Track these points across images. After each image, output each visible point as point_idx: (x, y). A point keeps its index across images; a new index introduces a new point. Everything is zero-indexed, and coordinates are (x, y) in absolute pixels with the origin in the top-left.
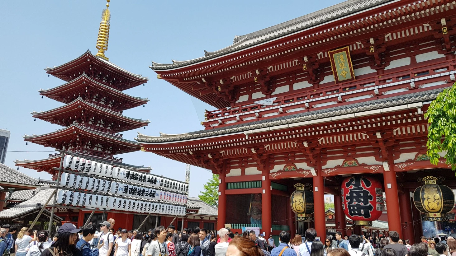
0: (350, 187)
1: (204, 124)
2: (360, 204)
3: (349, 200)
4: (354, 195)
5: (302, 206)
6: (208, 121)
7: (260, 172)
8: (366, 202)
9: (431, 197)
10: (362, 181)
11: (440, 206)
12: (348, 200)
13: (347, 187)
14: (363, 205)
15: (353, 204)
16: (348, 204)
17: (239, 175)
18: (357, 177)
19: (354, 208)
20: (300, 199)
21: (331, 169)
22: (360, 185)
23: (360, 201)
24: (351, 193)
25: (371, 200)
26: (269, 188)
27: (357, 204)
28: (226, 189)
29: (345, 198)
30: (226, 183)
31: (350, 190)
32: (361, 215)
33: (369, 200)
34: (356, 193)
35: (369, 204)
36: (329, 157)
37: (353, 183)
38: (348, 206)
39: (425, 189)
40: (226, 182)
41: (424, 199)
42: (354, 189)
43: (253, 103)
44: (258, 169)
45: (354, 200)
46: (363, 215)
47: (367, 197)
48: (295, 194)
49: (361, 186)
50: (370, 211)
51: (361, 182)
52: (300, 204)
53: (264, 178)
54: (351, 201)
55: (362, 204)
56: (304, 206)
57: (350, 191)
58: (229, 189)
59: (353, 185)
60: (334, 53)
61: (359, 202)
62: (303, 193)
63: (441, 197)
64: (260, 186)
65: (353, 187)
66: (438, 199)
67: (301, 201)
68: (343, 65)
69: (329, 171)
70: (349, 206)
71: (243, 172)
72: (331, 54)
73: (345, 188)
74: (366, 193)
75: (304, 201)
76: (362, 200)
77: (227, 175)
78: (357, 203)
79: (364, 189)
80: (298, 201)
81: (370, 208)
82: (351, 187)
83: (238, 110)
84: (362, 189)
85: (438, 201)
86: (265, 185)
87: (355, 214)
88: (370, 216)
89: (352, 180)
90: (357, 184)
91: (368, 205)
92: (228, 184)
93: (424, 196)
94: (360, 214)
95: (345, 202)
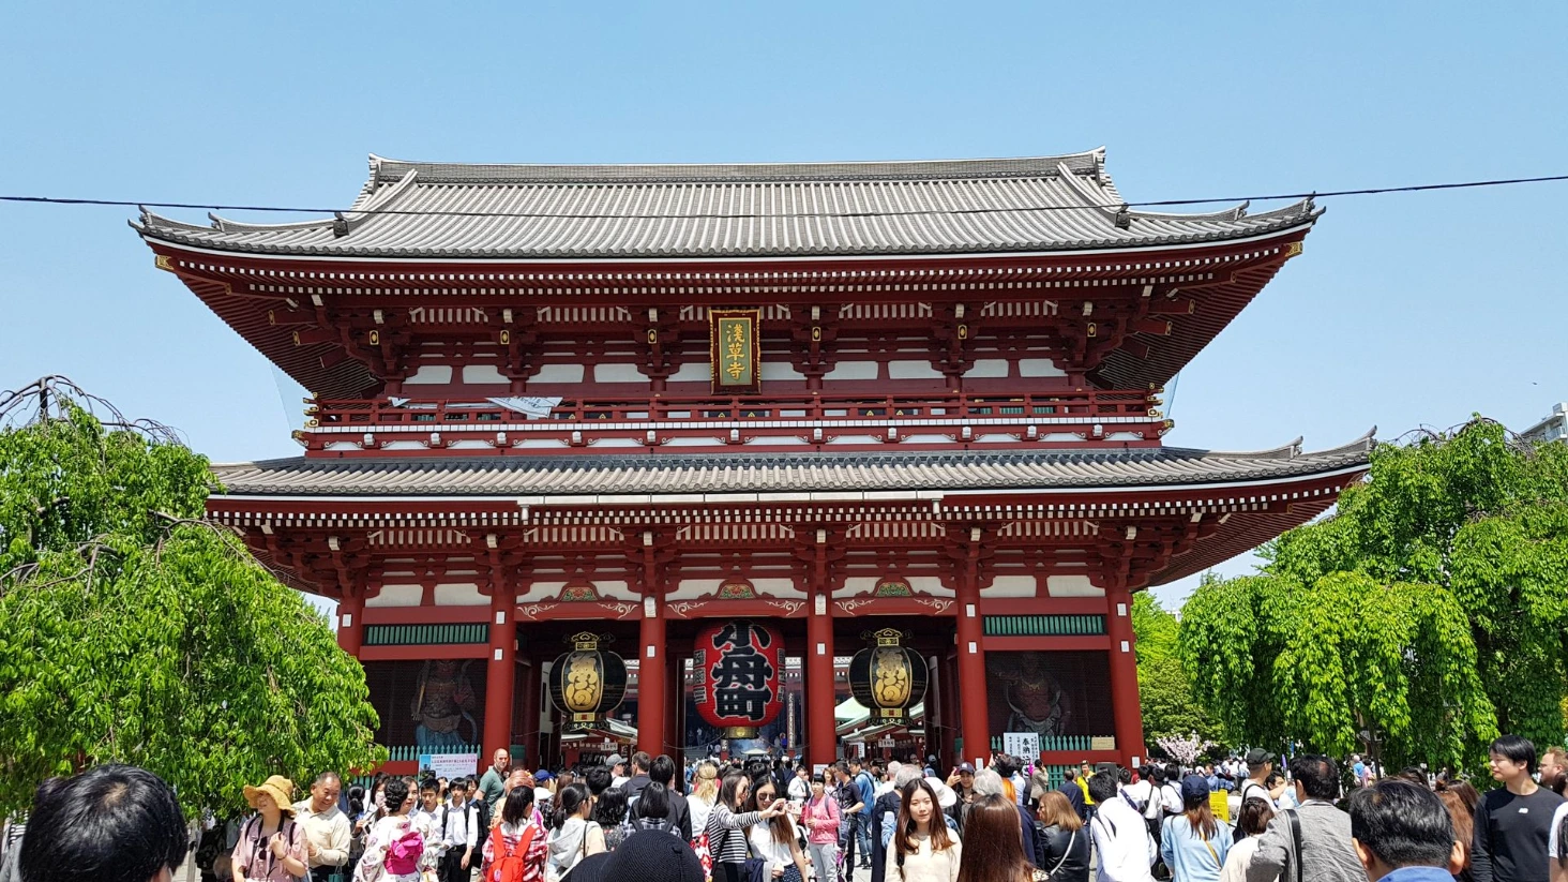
0: (725, 648)
1: (304, 437)
2: (746, 687)
3: (721, 678)
4: (735, 665)
5: (592, 694)
6: (320, 430)
7: (487, 599)
8: (758, 683)
9: (891, 675)
10: (752, 635)
11: (905, 692)
12: (716, 677)
13: (718, 646)
14: (753, 689)
15: (730, 687)
16: (716, 689)
17: (412, 604)
18: (742, 624)
19: (730, 697)
20: (589, 676)
21: (690, 601)
22: (748, 643)
23: (747, 681)
24: (728, 662)
25: (769, 677)
26: (512, 645)
27: (740, 688)
28: (363, 645)
29: (708, 674)
30: (364, 625)
31: (725, 653)
32: (745, 712)
33: (766, 678)
34: (738, 661)
35: (766, 686)
36: (684, 572)
37: (734, 636)
38: (717, 693)
39: (879, 656)
40: (363, 622)
41: (876, 678)
42: (735, 651)
43: (487, 402)
44: (481, 591)
45: (734, 678)
46: (749, 714)
47: (761, 672)
48: (573, 660)
49: (750, 645)
50: (765, 703)
51: (750, 635)
52: (588, 687)
53: (500, 618)
54: (727, 682)
55: (750, 687)
56: (599, 694)
57: (723, 657)
58: (372, 644)
59: (733, 641)
60: (722, 316)
61: (745, 683)
62: (596, 658)
63: (908, 674)
64: (483, 639)
65: (733, 646)
66: (904, 680)
67: (591, 681)
68: (739, 350)
69: (686, 607)
70: (720, 694)
71: (428, 596)
72: (716, 317)
73: (710, 650)
74: (759, 660)
75: (600, 679)
76: (751, 677)
77: (369, 602)
78: (739, 685)
79: (756, 652)
80: (582, 679)
81: (766, 695)
82: (728, 647)
83: (432, 415)
84: (753, 651)
85: (902, 683)
86: (501, 637)
87: (731, 711)
88: (762, 715)
89: (729, 631)
90: (742, 641)
91: (763, 689)
92: (371, 629)
93: (878, 672)
94: (743, 711)
95: (709, 682)
